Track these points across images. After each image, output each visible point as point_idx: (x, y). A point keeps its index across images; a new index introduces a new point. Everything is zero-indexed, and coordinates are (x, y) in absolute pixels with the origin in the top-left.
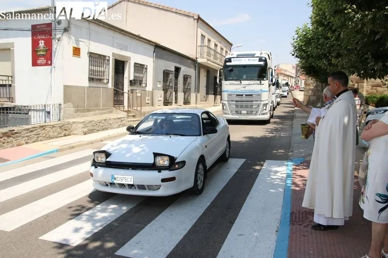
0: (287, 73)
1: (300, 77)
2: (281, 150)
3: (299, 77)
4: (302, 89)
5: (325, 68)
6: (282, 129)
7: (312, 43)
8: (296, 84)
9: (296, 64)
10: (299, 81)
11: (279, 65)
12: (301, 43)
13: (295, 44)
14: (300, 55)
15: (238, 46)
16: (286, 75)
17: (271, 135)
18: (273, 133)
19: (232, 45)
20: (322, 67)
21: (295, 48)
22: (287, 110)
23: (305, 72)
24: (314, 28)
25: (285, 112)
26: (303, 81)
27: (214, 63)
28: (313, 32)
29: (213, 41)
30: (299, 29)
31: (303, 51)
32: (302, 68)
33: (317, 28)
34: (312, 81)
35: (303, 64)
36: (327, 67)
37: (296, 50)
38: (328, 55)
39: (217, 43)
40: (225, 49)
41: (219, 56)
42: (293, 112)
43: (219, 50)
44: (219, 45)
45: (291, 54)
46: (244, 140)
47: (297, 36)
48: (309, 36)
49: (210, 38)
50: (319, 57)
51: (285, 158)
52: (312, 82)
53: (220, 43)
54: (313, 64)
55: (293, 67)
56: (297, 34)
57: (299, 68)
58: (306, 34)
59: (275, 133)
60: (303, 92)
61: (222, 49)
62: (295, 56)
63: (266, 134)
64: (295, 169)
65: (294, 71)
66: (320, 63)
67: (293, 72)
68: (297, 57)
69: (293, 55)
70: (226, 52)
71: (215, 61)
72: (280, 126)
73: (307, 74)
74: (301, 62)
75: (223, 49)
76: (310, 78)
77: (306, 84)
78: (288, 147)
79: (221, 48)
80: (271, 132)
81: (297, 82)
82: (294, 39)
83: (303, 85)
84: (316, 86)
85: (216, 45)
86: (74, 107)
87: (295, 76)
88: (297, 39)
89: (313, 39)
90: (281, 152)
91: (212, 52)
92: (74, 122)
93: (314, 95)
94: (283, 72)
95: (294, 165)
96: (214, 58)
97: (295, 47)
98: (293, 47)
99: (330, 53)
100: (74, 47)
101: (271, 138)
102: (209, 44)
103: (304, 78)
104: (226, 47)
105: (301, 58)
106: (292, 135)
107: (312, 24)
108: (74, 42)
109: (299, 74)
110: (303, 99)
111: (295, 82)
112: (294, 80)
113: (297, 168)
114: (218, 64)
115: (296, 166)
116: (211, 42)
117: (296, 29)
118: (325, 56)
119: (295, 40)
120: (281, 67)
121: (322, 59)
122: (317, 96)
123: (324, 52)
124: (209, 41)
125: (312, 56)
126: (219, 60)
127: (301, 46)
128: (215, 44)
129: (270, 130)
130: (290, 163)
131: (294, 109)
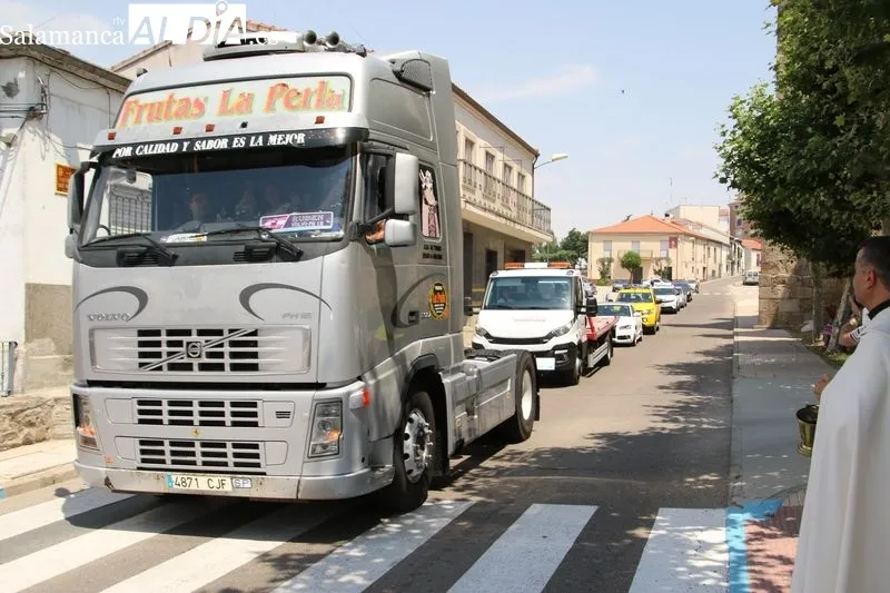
0: (704, 233)
1: (745, 242)
2: (705, 473)
3: (740, 242)
4: (750, 280)
5: (826, 215)
6: (702, 408)
7: (779, 141)
8: (733, 263)
9: (730, 205)
10: (740, 256)
11: (678, 208)
12: (746, 144)
13: (729, 148)
14: (743, 180)
15: (555, 156)
16: (702, 239)
17: (671, 426)
18: (675, 421)
19: (537, 155)
20: (815, 215)
21: (728, 160)
22: (713, 344)
23: (760, 231)
24: (787, 98)
25: (707, 353)
26: (754, 256)
27: (485, 210)
28: (783, 108)
29: (481, 145)
30: (742, 102)
31: (756, 166)
32: (750, 217)
33: (795, 98)
34: (781, 257)
35: (756, 205)
36: (830, 213)
37: (733, 166)
38: (831, 176)
39: (493, 151)
40: (516, 168)
41: (499, 189)
42: (730, 350)
43: (498, 172)
44: (499, 156)
45: (718, 179)
46: (591, 443)
47: (735, 122)
48: (772, 122)
49: (473, 136)
50: (805, 184)
51: (720, 499)
52: (784, 261)
53: (502, 149)
54: (787, 205)
55: (722, 214)
56: (735, 117)
57: (738, 217)
58: (763, 116)
59: (681, 419)
60: (756, 288)
61: (507, 168)
62: (729, 183)
63: (653, 425)
64: (759, 536)
65: (725, 226)
66: (807, 201)
67: (721, 229)
68: (734, 185)
69: (723, 181)
70: (521, 177)
71: (488, 204)
72: (696, 397)
73: (767, 236)
74: (749, 200)
75: (510, 168)
76: (777, 248)
77: (763, 264)
78: (725, 462)
79: (506, 165)
80: (670, 418)
81: (735, 258)
82: (724, 134)
83: (755, 269)
84: (797, 271)
85: (490, 157)
86: (59, 351)
87: (727, 241)
88: (734, 132)
89: (782, 131)
90: (706, 481)
91: (480, 179)
92: (56, 400)
93: (790, 298)
94: (690, 229)
95: (755, 523)
96: (485, 197)
97: (729, 158)
98: (722, 156)
99: (836, 169)
100: (59, 166)
101: (671, 435)
102: (470, 154)
103: (759, 246)
104: (520, 162)
105: (747, 191)
106: (731, 422)
107: (780, 85)
108: (62, 151)
109: (740, 232)
110: (757, 309)
111: (729, 257)
112: (725, 253)
113: (766, 531)
114: (498, 215)
115: (761, 525)
116: (477, 146)
117: (732, 103)
118: (823, 180)
119: (728, 137)
120: (685, 214)
121: (814, 189)
122: (801, 300)
123: (819, 166)
124: (470, 144)
125: (783, 181)
126: (498, 202)
127: (748, 152)
128: (487, 153)
129: (666, 412)
130: (740, 517)
131: (730, 342)
